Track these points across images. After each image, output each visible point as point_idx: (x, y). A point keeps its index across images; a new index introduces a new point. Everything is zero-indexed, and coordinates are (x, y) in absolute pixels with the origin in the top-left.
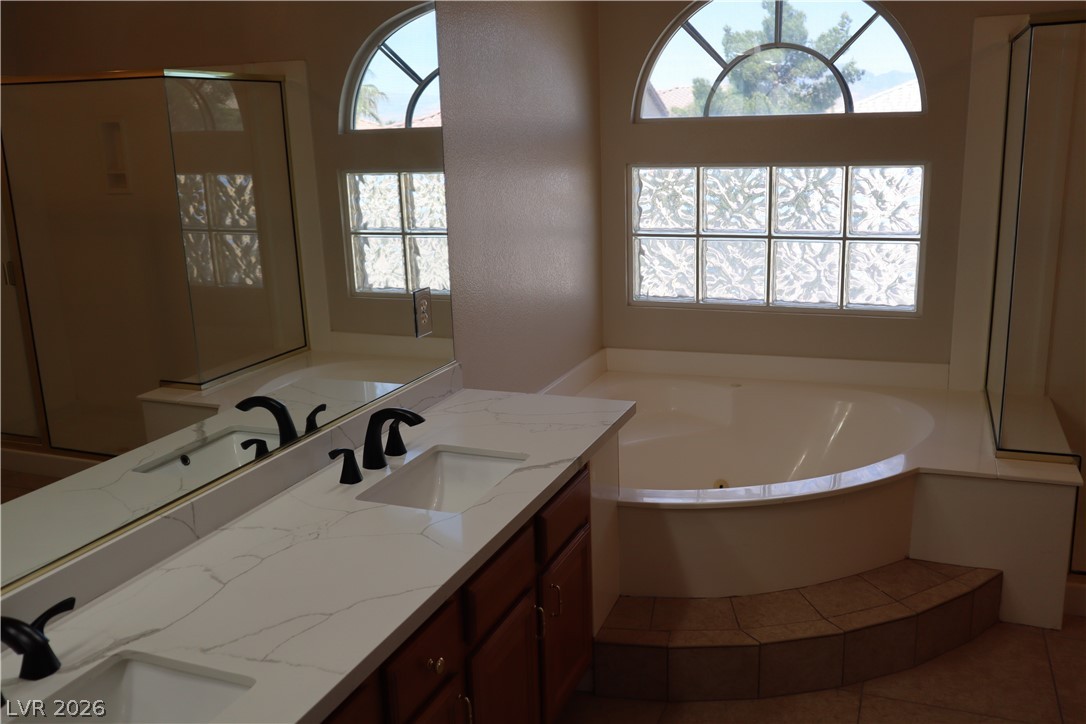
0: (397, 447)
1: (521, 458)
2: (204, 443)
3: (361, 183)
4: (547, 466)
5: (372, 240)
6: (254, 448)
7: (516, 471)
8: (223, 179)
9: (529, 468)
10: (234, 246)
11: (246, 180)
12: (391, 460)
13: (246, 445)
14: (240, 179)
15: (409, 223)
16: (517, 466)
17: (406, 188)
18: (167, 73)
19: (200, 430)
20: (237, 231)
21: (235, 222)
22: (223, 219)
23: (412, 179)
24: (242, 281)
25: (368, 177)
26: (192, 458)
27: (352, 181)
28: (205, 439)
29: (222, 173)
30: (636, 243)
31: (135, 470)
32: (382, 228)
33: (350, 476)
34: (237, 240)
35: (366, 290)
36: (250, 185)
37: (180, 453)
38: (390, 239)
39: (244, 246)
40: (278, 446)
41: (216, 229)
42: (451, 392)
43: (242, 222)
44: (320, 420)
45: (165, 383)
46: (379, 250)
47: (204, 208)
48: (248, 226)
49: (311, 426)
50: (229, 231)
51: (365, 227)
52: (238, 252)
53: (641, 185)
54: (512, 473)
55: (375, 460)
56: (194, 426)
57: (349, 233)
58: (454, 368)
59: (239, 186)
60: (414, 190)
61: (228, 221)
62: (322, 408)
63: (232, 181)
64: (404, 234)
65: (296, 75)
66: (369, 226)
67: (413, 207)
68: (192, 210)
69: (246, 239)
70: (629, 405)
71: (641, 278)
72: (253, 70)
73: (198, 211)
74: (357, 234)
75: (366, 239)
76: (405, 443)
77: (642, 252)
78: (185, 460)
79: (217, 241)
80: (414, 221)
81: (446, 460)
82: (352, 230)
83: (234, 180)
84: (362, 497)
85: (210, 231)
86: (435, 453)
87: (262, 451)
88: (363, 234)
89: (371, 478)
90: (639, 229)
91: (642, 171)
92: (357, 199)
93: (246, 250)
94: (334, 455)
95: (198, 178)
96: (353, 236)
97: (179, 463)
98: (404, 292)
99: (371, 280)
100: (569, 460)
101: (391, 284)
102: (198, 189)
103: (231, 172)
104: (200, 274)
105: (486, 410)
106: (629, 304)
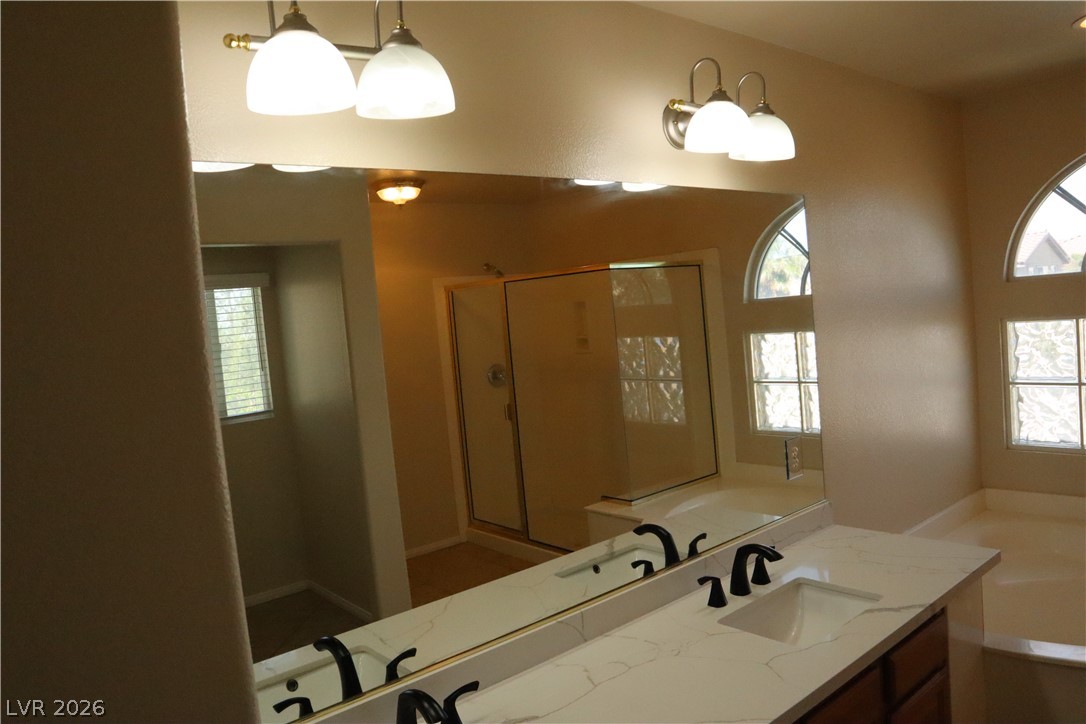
0: (762, 578)
1: (874, 598)
2: (612, 556)
3: (763, 342)
4: (898, 610)
5: (772, 387)
6: (642, 567)
7: (867, 611)
8: (658, 340)
9: (880, 610)
10: (666, 392)
11: (675, 342)
12: (756, 589)
13: (635, 565)
14: (670, 340)
15: (804, 373)
16: (868, 605)
17: (801, 344)
18: (611, 266)
19: (611, 546)
20: (667, 380)
21: (666, 374)
22: (657, 371)
23: (805, 337)
24: (672, 420)
25: (768, 336)
26: (601, 568)
27: (756, 340)
28: (612, 554)
29: (656, 336)
30: (1013, 391)
31: (556, 575)
32: (783, 377)
33: (717, 600)
34: (668, 387)
35: (766, 429)
36: (678, 345)
37: (594, 563)
38: (789, 386)
39: (672, 390)
40: (663, 566)
41: (652, 379)
42: (820, 527)
43: (672, 374)
44: (701, 546)
45: (605, 498)
46: (779, 395)
47: (643, 362)
48: (675, 377)
49: (693, 552)
50: (662, 381)
51: (766, 378)
52: (668, 395)
53: (1017, 337)
54: (863, 613)
55: (740, 588)
56: (607, 542)
57: (752, 382)
58: (824, 508)
59: (669, 344)
60: (807, 346)
61: (661, 373)
62: (703, 536)
63: (664, 343)
64: (800, 383)
65: (711, 258)
66: (770, 376)
67: (807, 360)
68: (634, 364)
69: (674, 386)
70: (993, 552)
71: (1021, 423)
72: (680, 257)
73: (639, 365)
74: (759, 382)
75: (767, 388)
76: (769, 574)
77: (1020, 399)
78: (596, 569)
79: (652, 389)
80: (808, 372)
81: (807, 592)
82: (755, 379)
83: (666, 341)
84: (723, 621)
85: (647, 380)
86: (798, 585)
87: (649, 570)
88: (764, 383)
89: (735, 603)
90: (1017, 378)
91: (1019, 325)
92: (760, 354)
93: (674, 395)
94: (702, 581)
95: (640, 339)
96: (755, 384)
97: (592, 572)
98: (799, 431)
99: (771, 421)
100: (920, 606)
101: (789, 424)
102: (639, 348)
103: (664, 334)
104: (639, 414)
105: (850, 547)
106: (1008, 448)
